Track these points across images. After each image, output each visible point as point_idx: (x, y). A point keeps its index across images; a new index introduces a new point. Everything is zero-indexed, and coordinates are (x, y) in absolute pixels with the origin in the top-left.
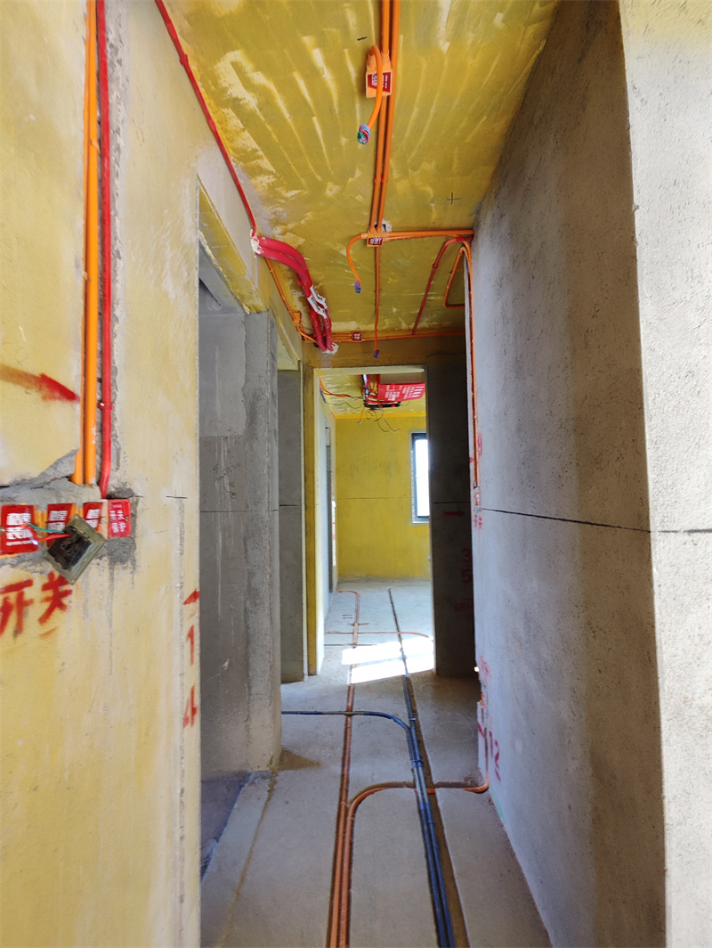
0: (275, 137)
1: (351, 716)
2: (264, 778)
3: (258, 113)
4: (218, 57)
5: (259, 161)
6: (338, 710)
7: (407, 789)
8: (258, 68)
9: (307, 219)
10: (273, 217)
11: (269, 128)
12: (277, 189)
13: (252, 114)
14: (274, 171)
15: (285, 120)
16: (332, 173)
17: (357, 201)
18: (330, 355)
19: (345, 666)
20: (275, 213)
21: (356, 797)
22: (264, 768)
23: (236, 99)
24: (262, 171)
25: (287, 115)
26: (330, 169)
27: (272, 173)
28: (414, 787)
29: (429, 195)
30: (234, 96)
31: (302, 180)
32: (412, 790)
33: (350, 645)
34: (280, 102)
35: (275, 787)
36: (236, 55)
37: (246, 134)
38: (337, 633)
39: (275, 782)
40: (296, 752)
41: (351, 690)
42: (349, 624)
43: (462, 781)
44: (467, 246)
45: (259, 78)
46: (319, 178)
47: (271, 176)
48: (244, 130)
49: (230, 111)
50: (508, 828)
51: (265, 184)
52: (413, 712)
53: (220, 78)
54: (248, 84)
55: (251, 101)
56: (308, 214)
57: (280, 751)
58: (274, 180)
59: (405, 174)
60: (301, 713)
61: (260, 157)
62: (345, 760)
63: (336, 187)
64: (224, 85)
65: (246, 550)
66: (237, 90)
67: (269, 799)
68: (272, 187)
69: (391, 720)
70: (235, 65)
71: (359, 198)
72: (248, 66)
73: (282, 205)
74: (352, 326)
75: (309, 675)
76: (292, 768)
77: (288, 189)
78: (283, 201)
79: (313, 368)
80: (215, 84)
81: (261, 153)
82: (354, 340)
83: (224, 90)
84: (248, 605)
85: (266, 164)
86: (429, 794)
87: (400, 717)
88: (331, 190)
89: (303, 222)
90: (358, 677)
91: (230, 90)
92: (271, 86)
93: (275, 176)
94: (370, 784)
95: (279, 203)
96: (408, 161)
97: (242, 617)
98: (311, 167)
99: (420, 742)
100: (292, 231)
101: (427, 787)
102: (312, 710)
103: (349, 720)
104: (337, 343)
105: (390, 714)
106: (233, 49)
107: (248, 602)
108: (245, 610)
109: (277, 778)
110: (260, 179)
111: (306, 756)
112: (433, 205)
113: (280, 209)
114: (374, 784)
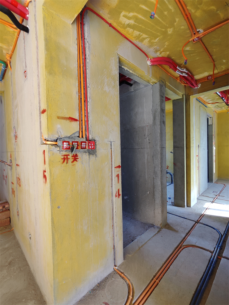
0: (143, 27)
1: (198, 223)
2: (158, 228)
3: (135, 23)
4: (119, 17)
5: (142, 36)
6: (193, 220)
7: (209, 252)
8: (130, 12)
9: (166, 45)
10: (154, 50)
11: (140, 25)
12: (151, 41)
13: (134, 25)
14: (148, 36)
15: (144, 20)
16: (167, 25)
17: (182, 29)
18: (197, 89)
19: (204, 208)
20: (154, 49)
21: (186, 245)
22: (159, 225)
23: (128, 24)
24: (144, 39)
25: (143, 18)
26: (166, 25)
27: (147, 37)
29: (214, 9)
30: (127, 24)
31: (158, 34)
32: (211, 254)
33: (211, 202)
34: (140, 16)
35: (161, 231)
36: (123, 13)
37: (135, 31)
38: (207, 196)
39: (161, 230)
40: (171, 225)
41: (202, 216)
42: (214, 195)
45: (131, 14)
46: (163, 30)
47: (148, 38)
48: (134, 31)
49: (128, 28)
51: (147, 42)
52: (228, 231)
53: (122, 22)
54: (129, 18)
55: (132, 22)
56: (166, 43)
57: (166, 223)
58: (149, 39)
59: (197, 8)
60: (179, 216)
61: (142, 35)
62: (188, 234)
63: (171, 29)
64: (123, 23)
65: (153, 160)
66: (127, 22)
67: (157, 233)
68: (150, 42)
69: (214, 230)
70: (124, 16)
71: (182, 27)
72: (127, 14)
73: (155, 45)
74: (206, 74)
75: (187, 206)
76: (168, 229)
77: (155, 39)
78: (155, 44)
79: (190, 95)
80: (121, 24)
81: (141, 34)
82: (208, 79)
83: (124, 24)
84: (154, 176)
85: (144, 36)
86: (217, 258)
87: (220, 230)
88: (170, 31)
89: (165, 46)
90: (208, 213)
91: (126, 23)
92: (135, 14)
93: (149, 38)
94: (194, 244)
95: (154, 45)
96: (196, 3)
97: (152, 180)
98: (159, 28)
99: (225, 241)
100: (163, 51)
101: (218, 255)
102: (183, 217)
103: (196, 224)
104: (200, 83)
105: (216, 228)
106: (121, 12)
107: (154, 175)
108: (153, 177)
109: (162, 230)
110: (144, 41)
111: (174, 228)
112: (218, 12)
113: (156, 47)
114: (195, 245)
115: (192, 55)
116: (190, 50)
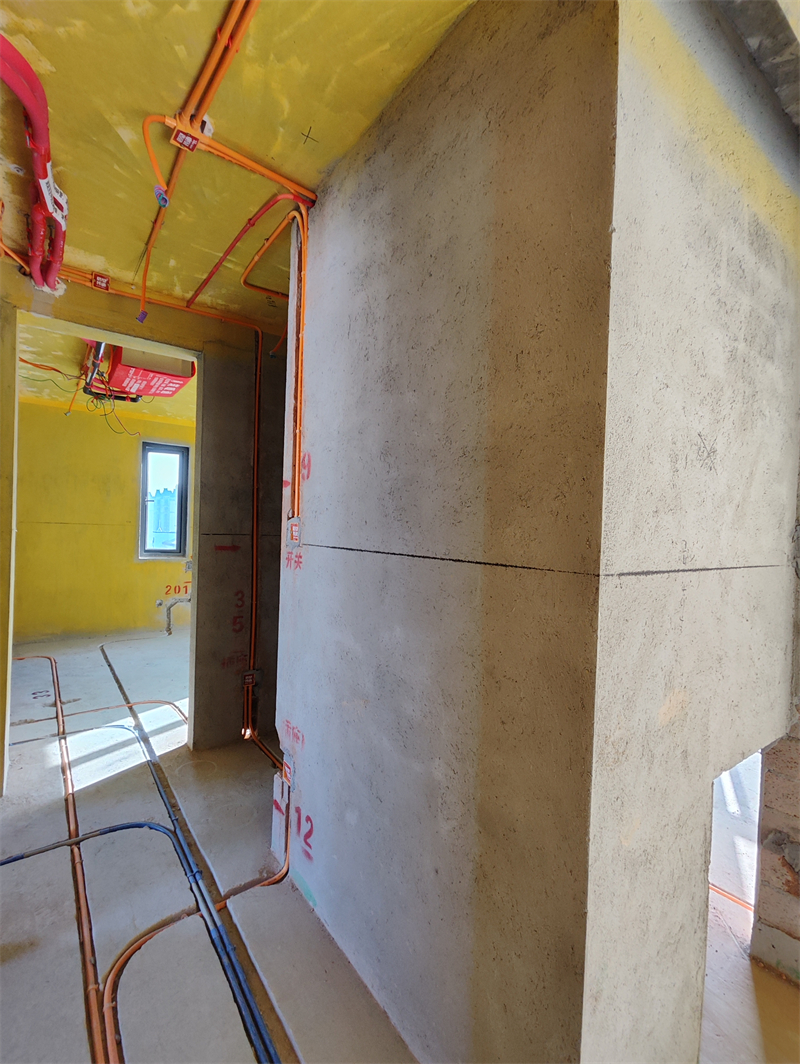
1: (78, 843)
6: (54, 840)
7: (188, 919)
9: (71, 30)
17: (175, 53)
18: (50, 296)
19: (53, 771)
21: (112, 969)
28: (198, 910)
29: (282, 112)
32: (196, 917)
33: (54, 736)
38: (26, 722)
41: (70, 804)
42: (45, 705)
43: (258, 876)
44: (304, 212)
50: (322, 912)
52: (173, 808)
59: (263, 57)
62: (82, 917)
63: (149, 5)
69: (146, 829)
71: (181, 50)
74: (96, 263)
79: (16, 307)
82: (95, 285)
86: (219, 911)
87: (157, 820)
94: (132, 936)
96: (275, 40)
99: (192, 845)
101: (215, 902)
103: (76, 850)
104: (66, 281)
105: (142, 820)
112: (281, 129)
115: (116, 167)
116: (129, 146)
